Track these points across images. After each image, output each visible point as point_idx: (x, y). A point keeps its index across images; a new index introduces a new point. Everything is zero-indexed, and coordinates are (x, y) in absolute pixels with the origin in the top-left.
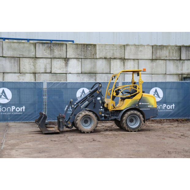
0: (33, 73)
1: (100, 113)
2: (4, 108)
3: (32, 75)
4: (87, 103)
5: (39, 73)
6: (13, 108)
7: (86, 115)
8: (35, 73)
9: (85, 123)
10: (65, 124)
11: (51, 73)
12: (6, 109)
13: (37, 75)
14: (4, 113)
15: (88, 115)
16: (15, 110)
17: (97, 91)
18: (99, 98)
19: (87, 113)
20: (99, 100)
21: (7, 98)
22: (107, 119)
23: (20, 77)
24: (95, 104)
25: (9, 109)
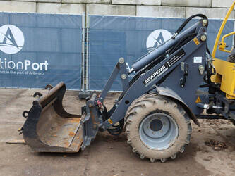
0: (83, 3)
1: (198, 101)
2: (11, 63)
3: (80, 5)
4: (162, 70)
5: (92, 3)
6: (27, 63)
7: (157, 111)
8: (85, 4)
9: (154, 130)
10: (100, 125)
11: (111, 3)
12: (16, 66)
13: (88, 6)
14: (11, 72)
15: (161, 111)
16: (30, 67)
17: (195, 39)
18: (198, 60)
19: (160, 104)
20: (198, 64)
21: (15, 44)
22: (214, 114)
23: (61, 9)
24: (186, 75)
25: (19, 64)
